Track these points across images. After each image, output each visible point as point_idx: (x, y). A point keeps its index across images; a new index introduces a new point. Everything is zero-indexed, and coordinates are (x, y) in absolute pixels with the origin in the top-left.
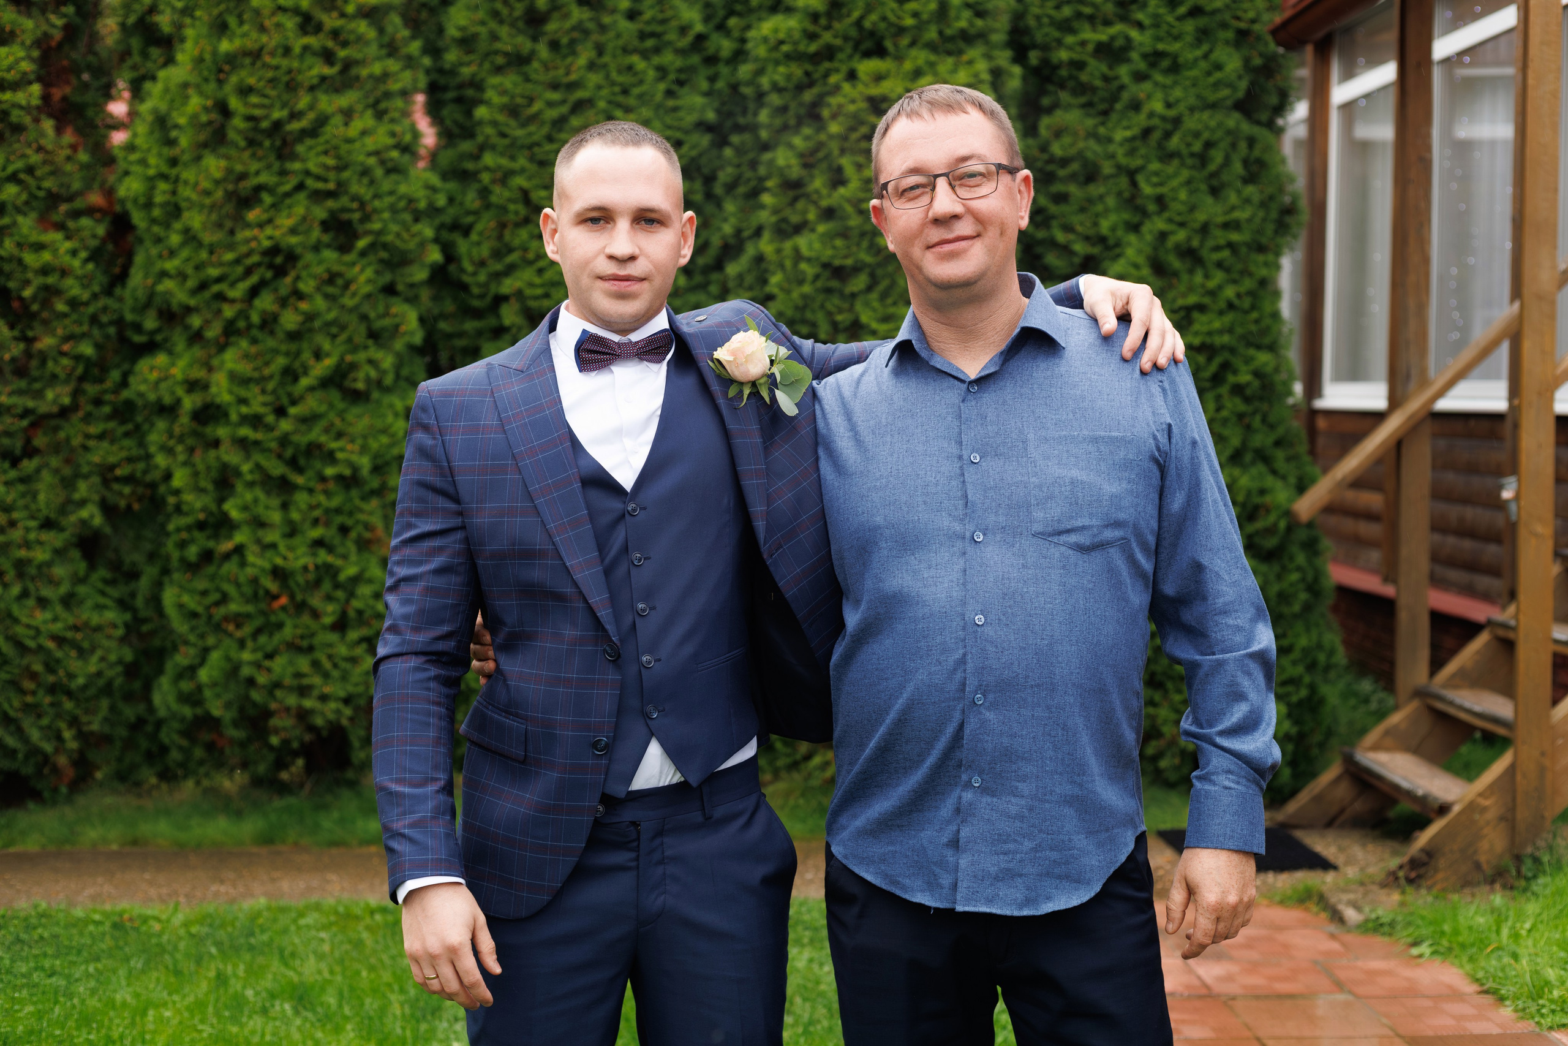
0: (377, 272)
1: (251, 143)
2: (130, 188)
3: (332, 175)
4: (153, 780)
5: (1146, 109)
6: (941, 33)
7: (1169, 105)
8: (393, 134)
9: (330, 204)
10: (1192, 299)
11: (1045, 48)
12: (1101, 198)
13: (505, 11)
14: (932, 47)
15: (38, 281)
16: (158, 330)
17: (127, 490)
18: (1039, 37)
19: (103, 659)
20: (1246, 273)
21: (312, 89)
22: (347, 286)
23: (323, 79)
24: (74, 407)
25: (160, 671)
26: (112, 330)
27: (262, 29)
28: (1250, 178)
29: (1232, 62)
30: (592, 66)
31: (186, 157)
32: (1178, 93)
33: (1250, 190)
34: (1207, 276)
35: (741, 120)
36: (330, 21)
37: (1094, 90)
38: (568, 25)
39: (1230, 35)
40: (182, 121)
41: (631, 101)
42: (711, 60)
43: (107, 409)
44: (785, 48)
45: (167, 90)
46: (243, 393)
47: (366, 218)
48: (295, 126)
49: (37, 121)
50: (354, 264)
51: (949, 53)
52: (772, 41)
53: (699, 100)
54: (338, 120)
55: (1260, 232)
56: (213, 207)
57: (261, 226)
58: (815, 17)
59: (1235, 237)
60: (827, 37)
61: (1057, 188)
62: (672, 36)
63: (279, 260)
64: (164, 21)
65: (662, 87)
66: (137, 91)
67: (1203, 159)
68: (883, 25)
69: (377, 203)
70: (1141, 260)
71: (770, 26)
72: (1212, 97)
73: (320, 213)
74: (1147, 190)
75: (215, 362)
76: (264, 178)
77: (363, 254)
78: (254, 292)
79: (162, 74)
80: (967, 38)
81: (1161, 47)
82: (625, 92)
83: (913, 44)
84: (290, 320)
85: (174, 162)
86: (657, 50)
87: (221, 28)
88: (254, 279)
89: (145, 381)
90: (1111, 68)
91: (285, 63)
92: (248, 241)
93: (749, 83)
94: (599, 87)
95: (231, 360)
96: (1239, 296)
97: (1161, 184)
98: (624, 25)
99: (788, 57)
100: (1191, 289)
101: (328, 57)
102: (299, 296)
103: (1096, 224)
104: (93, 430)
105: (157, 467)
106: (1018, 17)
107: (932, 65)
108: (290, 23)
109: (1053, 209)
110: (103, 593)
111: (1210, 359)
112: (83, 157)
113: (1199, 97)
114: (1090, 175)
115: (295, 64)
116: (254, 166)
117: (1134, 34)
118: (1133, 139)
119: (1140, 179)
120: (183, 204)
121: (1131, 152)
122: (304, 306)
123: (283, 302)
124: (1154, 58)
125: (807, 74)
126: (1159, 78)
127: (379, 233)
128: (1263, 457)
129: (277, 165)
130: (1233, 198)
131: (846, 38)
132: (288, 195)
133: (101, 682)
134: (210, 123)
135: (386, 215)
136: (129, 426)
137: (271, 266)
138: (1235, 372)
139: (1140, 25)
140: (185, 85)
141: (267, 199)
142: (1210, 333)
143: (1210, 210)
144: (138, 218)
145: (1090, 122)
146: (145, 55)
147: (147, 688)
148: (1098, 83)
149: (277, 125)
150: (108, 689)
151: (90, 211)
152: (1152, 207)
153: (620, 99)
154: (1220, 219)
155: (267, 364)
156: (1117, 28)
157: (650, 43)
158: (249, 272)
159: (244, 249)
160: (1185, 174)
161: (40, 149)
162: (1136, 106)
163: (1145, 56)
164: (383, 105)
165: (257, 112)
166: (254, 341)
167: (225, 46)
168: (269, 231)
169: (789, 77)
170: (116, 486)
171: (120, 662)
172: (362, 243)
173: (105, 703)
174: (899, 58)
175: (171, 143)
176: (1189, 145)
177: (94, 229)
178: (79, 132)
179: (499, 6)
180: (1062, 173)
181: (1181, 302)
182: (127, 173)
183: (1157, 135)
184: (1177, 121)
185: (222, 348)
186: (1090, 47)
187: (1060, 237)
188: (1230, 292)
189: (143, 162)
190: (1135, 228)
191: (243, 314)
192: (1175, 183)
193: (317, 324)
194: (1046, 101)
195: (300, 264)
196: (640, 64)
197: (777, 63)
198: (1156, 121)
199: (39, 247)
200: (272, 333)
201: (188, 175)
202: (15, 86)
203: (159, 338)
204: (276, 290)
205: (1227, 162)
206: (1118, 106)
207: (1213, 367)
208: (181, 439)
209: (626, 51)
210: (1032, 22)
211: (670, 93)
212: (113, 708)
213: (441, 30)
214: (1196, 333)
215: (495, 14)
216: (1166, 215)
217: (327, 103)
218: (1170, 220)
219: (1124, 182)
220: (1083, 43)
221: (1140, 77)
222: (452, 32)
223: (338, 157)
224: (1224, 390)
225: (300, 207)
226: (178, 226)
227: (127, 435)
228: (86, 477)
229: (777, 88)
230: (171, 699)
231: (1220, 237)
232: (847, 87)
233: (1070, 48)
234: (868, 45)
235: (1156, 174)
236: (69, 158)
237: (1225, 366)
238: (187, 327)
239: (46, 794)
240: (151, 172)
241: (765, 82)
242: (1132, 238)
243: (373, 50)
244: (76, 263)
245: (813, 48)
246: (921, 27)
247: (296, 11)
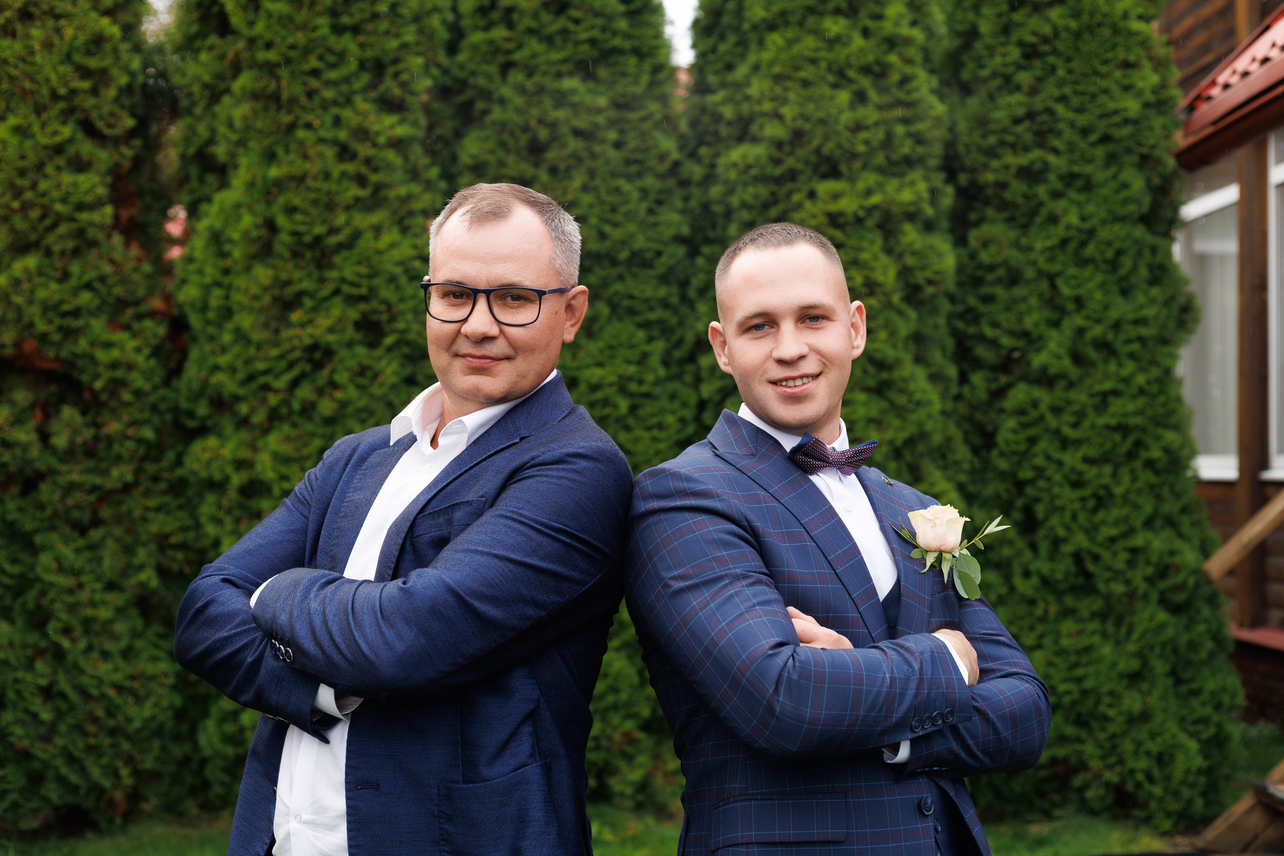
0: (402, 365)
1: (295, 255)
2: (189, 294)
3: (364, 282)
4: (194, 811)
5: (1063, 222)
6: (888, 158)
7: (1083, 219)
8: (415, 247)
9: (363, 307)
10: (1108, 386)
11: (973, 171)
12: (1024, 299)
13: (511, 142)
14: (880, 170)
15: (107, 375)
16: (209, 417)
17: (180, 556)
18: (968, 161)
19: (156, 705)
20: (1154, 362)
21: (348, 208)
22: (375, 376)
23: (357, 200)
24: (136, 483)
25: (206, 714)
26: (169, 417)
27: (306, 157)
28: (1154, 281)
29: (1137, 183)
30: (585, 188)
31: (239, 267)
32: (1090, 208)
33: (1155, 291)
34: (1120, 365)
35: (711, 234)
36: (364, 150)
37: (1014, 206)
38: (565, 153)
39: (1135, 159)
40: (236, 236)
41: (619, 218)
42: (685, 183)
43: (163, 486)
44: (754, 172)
45: (222, 210)
46: (284, 470)
47: (393, 319)
48: (333, 240)
49: (109, 237)
50: (380, 359)
51: (894, 175)
52: (742, 165)
53: (675, 217)
54: (369, 235)
55: (1164, 327)
56: (261, 310)
57: (303, 325)
58: (779, 145)
59: (1144, 331)
60: (790, 162)
61: (985, 290)
62: (653, 163)
63: (317, 355)
64: (220, 151)
65: (644, 206)
66: (193, 211)
67: (1114, 265)
68: (838, 153)
69: (402, 307)
70: (1063, 352)
71: (737, 154)
72: (1121, 211)
73: (353, 314)
74: (1066, 291)
75: (260, 444)
76: (306, 285)
77: (389, 349)
78: (295, 383)
79: (218, 197)
80: (909, 162)
81: (1076, 169)
82: (613, 210)
83: (865, 167)
84: (326, 407)
85: (226, 272)
86: (639, 175)
87: (270, 157)
88: (295, 372)
89: (198, 460)
90: (1030, 187)
91: (325, 186)
92: (290, 339)
93: (720, 202)
94: (591, 206)
95: (274, 441)
96: (1149, 383)
97: (1079, 286)
98: (613, 154)
99: (757, 180)
100: (1107, 376)
101: (361, 181)
102: (334, 385)
103: (1020, 320)
104: (152, 502)
105: (206, 535)
106: (950, 145)
107: (880, 186)
108: (330, 152)
109: (982, 308)
110: (156, 646)
111: (1124, 437)
112: (147, 268)
113: (1110, 211)
114: (1014, 279)
115: (334, 187)
116: (297, 275)
117: (1052, 159)
118: (1052, 248)
119: (1060, 282)
120: (235, 308)
121: (1052, 259)
122: (339, 395)
123: (320, 392)
124: (1069, 179)
125: (773, 194)
126: (1073, 195)
127: (403, 332)
128: (1171, 522)
129: (316, 274)
130: (1141, 299)
131: (807, 163)
132: (326, 299)
133: (154, 725)
134: (259, 238)
135: (410, 316)
136: (182, 500)
137: (310, 360)
138: (1147, 448)
139: (1055, 151)
140: (238, 206)
141: (308, 303)
142: (1125, 415)
143: (1121, 308)
144: (195, 320)
145: (1012, 234)
146: (201, 180)
147: (193, 731)
148: (1020, 200)
149: (318, 240)
150: (159, 732)
151: (152, 314)
152: (1070, 306)
153: (610, 216)
154: (1131, 316)
155: (306, 445)
156: (1036, 154)
157: (634, 169)
158: (291, 365)
159: (287, 346)
160: (1099, 278)
161: (112, 261)
162: (1053, 220)
163: (1061, 177)
164: (407, 222)
165: (302, 228)
166: (294, 425)
167: (274, 172)
168: (310, 330)
169: (756, 196)
170: (170, 553)
171: (171, 707)
172: (389, 340)
173: (156, 744)
174: (852, 180)
175: (224, 255)
176: (1102, 253)
177: (156, 330)
178: (143, 246)
179: (506, 137)
180: (990, 277)
181: (1098, 388)
182: (184, 282)
183: (1073, 245)
184: (1091, 233)
185: (266, 431)
186: (1013, 171)
187: (989, 332)
188: (1141, 379)
189: (201, 272)
190: (1055, 324)
191: (286, 403)
192: (1091, 285)
193: (350, 410)
194: (973, 216)
195: (336, 358)
196: (626, 186)
197: (746, 184)
198: (1072, 233)
199: (108, 345)
200: (310, 418)
201: (241, 282)
202: (92, 207)
203: (210, 423)
204: (314, 381)
205: (1135, 268)
206: (1038, 220)
207: (1128, 445)
208: (229, 511)
209: (614, 175)
210: (961, 149)
211: (651, 211)
212: (163, 749)
213: (454, 158)
214: (1113, 415)
215: (503, 145)
216: (1085, 312)
217: (362, 220)
218: (1088, 318)
219: (1044, 285)
220: (1007, 167)
221: (1056, 195)
222: (465, 159)
223: (370, 266)
224: (1138, 464)
225: (336, 309)
226: (230, 326)
227: (181, 507)
228: (145, 544)
229: (744, 205)
230: (216, 741)
231: (1132, 331)
232: (808, 205)
233: (995, 171)
234: (824, 168)
235: (1074, 277)
236: (136, 270)
237: (1138, 444)
238: (234, 414)
239: (104, 825)
240: (208, 280)
241: (735, 201)
242: (1053, 333)
243: (399, 175)
244: (140, 359)
245: (778, 171)
246: (871, 152)
247: (335, 142)
